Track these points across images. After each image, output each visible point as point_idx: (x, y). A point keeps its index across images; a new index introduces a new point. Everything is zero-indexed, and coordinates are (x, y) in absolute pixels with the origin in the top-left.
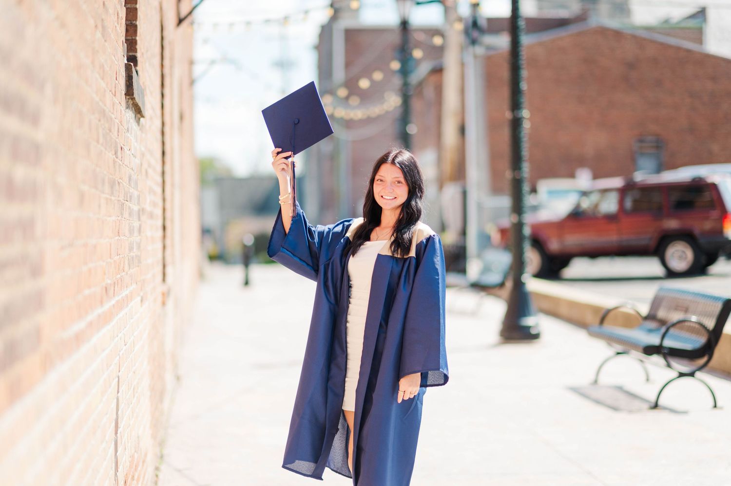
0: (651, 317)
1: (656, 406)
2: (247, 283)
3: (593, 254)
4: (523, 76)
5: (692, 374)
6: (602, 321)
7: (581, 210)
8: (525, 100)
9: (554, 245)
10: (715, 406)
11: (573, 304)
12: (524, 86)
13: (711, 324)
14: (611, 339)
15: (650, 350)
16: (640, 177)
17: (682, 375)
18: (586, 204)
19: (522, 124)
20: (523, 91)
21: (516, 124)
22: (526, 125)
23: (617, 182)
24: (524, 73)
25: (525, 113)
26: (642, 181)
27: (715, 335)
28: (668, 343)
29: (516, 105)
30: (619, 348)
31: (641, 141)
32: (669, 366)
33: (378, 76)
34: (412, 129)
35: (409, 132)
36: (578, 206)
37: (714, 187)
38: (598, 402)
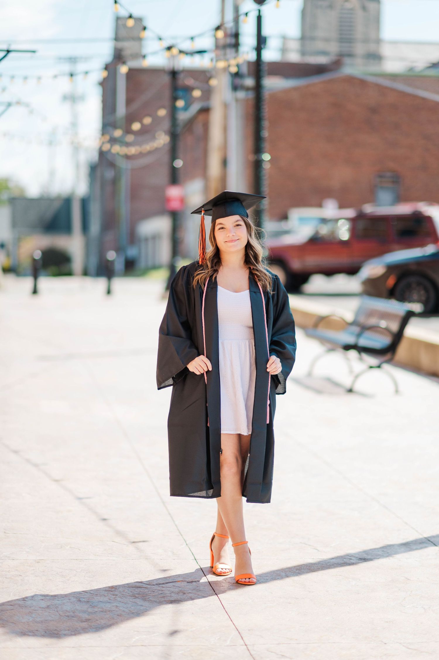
0: (354, 323)
1: (350, 391)
2: (35, 291)
3: (329, 272)
4: (263, 126)
5: (379, 367)
6: (316, 325)
7: (320, 236)
8: (266, 145)
9: (296, 264)
10: (397, 391)
11: (305, 314)
12: (265, 134)
13: (394, 327)
14: (323, 340)
15: (347, 347)
16: (369, 209)
17: (371, 367)
18: (324, 230)
19: (262, 165)
20: (264, 138)
21: (257, 165)
22: (266, 166)
23: (350, 213)
24: (266, 124)
25: (266, 157)
26: (371, 212)
27: (398, 337)
28: (363, 342)
29: (258, 150)
30: (329, 346)
31: (381, 177)
32: (361, 359)
33: (147, 121)
34: (179, 163)
35: (175, 166)
36: (317, 233)
37: (429, 219)
38: (308, 387)
